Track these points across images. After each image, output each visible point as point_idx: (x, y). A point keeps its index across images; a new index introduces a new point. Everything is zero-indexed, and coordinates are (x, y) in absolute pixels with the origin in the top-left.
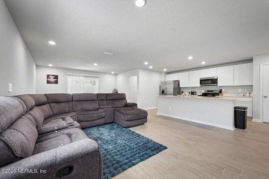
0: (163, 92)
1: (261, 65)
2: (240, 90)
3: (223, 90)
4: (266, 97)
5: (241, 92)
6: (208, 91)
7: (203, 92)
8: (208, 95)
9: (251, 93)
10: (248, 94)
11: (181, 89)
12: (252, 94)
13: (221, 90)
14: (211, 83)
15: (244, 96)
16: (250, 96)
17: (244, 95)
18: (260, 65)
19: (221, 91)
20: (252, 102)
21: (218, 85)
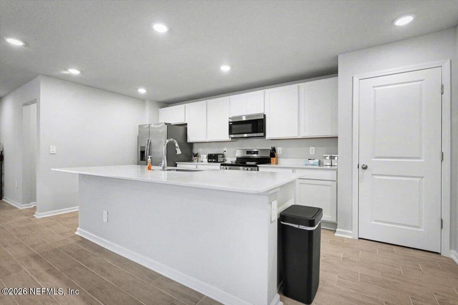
0: (143, 156)
1: (356, 80)
2: (312, 150)
3: (279, 150)
4: (365, 168)
5: (314, 153)
6: (248, 152)
7: (239, 154)
8: (248, 163)
9: (334, 157)
10: (328, 158)
11: (195, 146)
12: (336, 158)
13: (274, 150)
14: (250, 131)
15: (319, 165)
16: (332, 165)
17: (320, 163)
18: (353, 77)
19: (273, 153)
20: (336, 182)
21: (268, 137)
